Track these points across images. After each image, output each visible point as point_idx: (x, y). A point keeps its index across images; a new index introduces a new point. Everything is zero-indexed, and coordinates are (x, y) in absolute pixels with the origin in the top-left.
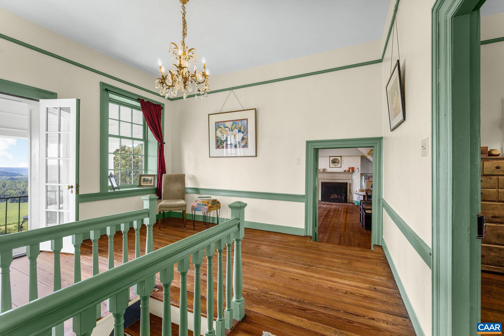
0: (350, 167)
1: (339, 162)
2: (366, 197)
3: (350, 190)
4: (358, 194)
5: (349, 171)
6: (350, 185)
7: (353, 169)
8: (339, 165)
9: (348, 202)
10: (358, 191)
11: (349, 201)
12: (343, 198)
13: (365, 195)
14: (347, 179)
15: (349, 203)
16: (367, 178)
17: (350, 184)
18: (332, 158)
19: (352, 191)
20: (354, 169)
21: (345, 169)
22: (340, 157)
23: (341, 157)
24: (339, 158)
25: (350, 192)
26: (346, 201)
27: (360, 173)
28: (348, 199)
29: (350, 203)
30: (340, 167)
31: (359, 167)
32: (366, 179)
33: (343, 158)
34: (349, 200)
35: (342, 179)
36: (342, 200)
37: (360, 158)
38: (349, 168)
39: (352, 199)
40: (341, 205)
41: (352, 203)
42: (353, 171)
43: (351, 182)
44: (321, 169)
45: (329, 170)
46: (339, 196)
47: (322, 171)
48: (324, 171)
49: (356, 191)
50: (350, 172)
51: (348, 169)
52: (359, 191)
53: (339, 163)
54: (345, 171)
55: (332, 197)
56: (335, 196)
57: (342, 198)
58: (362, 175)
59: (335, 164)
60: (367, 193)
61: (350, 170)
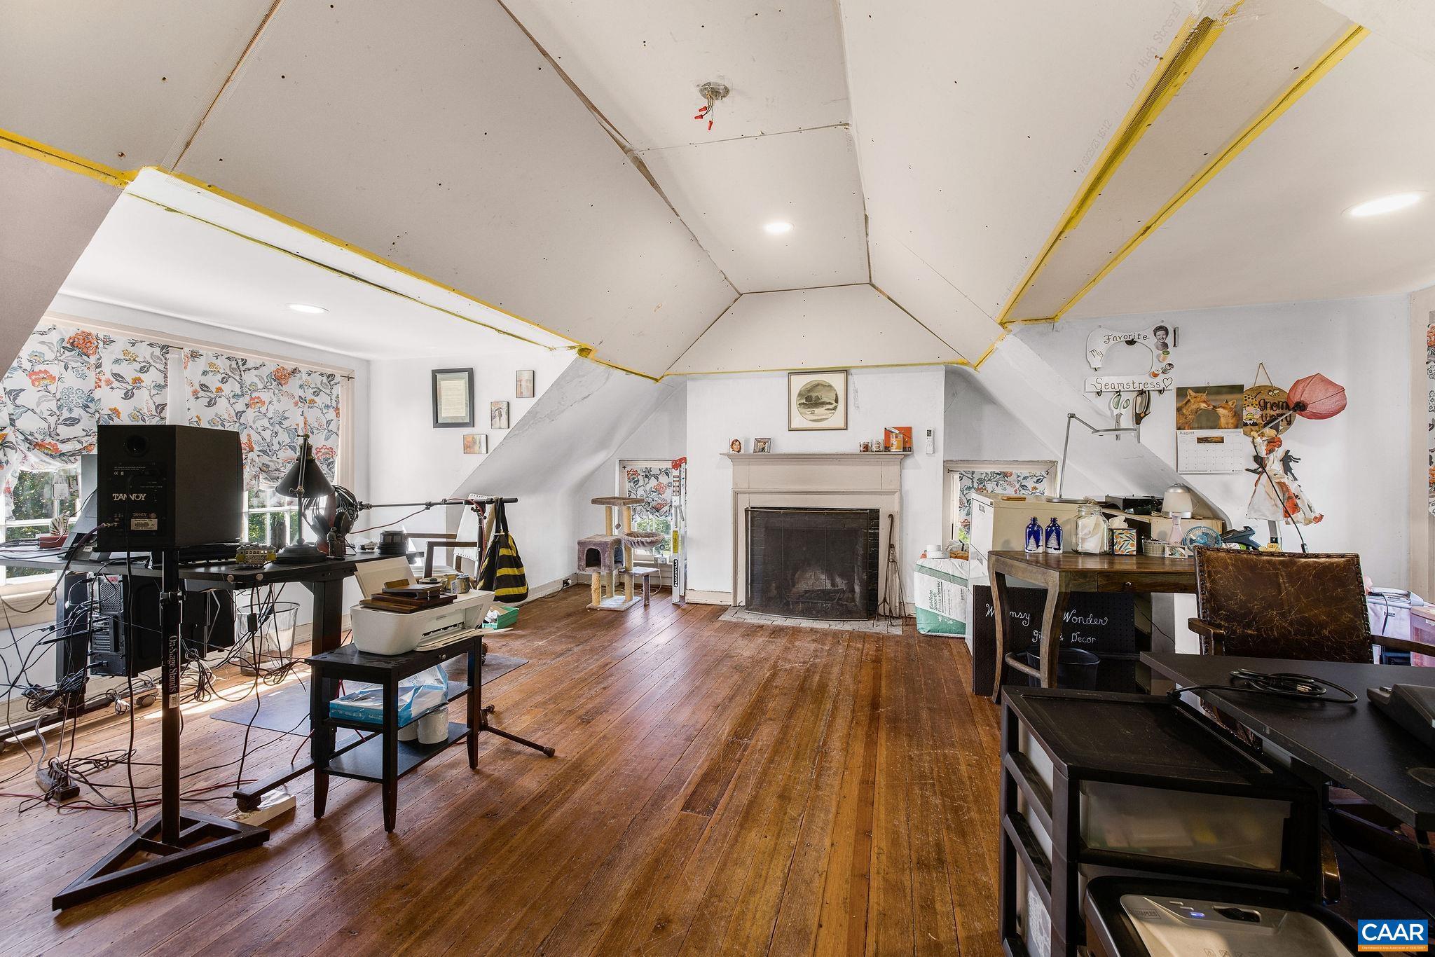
0: (890, 426)
1: (837, 401)
2: (996, 602)
3: (891, 546)
4: (933, 572)
5: (887, 448)
6: (889, 521)
7: (906, 433)
8: (837, 419)
9: (881, 610)
10: (933, 553)
11: (887, 607)
12: (857, 589)
13: (989, 588)
14: (877, 488)
15: (886, 617)
16: (976, 486)
17: (891, 516)
18: (800, 383)
19: (901, 553)
20: (910, 438)
21: (865, 439)
22: (842, 375)
23: (845, 371)
24: (837, 381)
25: (892, 560)
26: (870, 607)
27: (940, 457)
28: (880, 599)
29: (890, 617)
30: (842, 425)
31: (938, 425)
32: (969, 488)
33: (856, 380)
34: (885, 600)
35: (852, 488)
36: (853, 600)
37: (941, 376)
38: (888, 433)
39: (901, 596)
40: (842, 632)
41: (900, 617)
42: (907, 448)
43: (897, 508)
44: (747, 441)
45: (786, 443)
46: (838, 580)
47: (751, 451)
48: (763, 449)
49: (924, 556)
50: (893, 450)
51: (881, 437)
52: (939, 554)
53: (835, 408)
54: (866, 448)
55: (802, 586)
56: (816, 580)
57: (853, 591)
58: (949, 468)
59: (817, 411)
60: (1000, 578)
61: (894, 441)
